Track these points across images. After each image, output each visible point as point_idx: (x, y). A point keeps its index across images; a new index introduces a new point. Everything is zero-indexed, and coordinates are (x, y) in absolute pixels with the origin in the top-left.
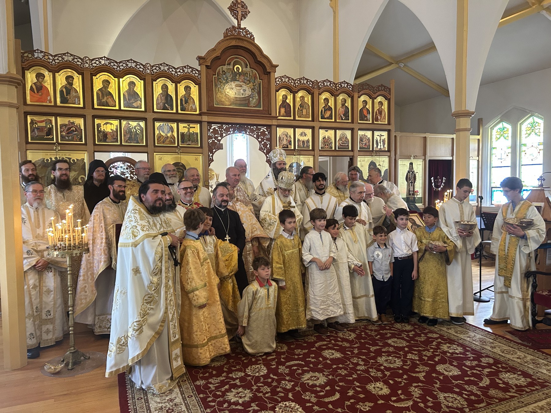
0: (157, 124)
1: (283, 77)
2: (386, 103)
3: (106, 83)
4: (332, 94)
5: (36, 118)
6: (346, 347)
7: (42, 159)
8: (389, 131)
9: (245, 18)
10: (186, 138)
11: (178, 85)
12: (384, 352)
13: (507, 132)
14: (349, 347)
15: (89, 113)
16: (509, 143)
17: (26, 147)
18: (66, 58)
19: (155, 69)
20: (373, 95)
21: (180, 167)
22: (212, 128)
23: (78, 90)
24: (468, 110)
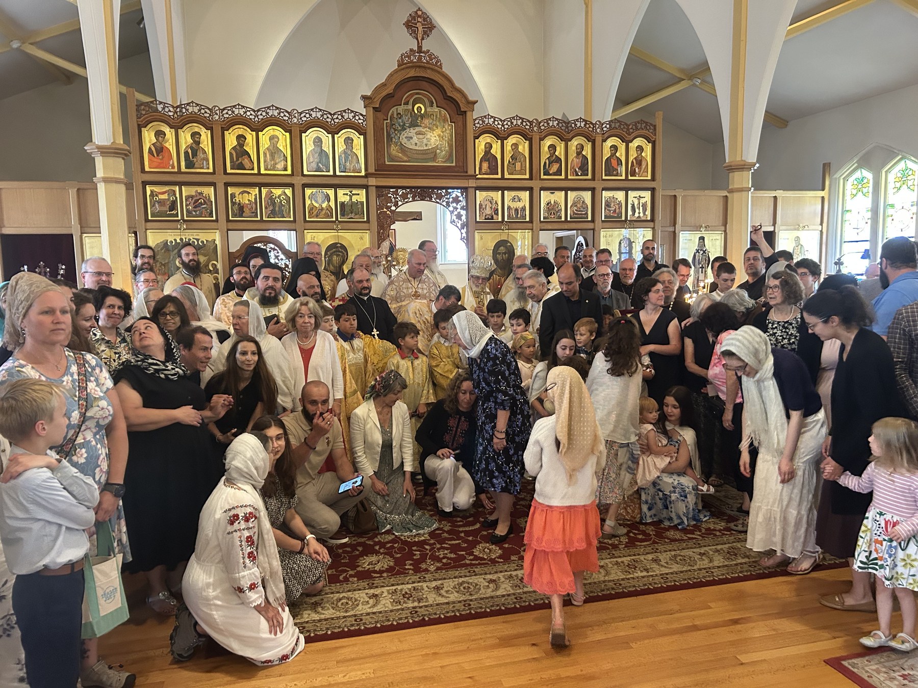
0: (308, 192)
1: (485, 117)
3: (241, 138)
4: (561, 139)
7: (165, 242)
8: (653, 190)
10: (347, 209)
11: (336, 136)
13: (868, 185)
15: (220, 180)
16: (868, 202)
17: (145, 226)
18: (191, 109)
19: (305, 116)
20: (627, 137)
21: (338, 250)
22: (382, 194)
23: (206, 149)
24: (746, 161)
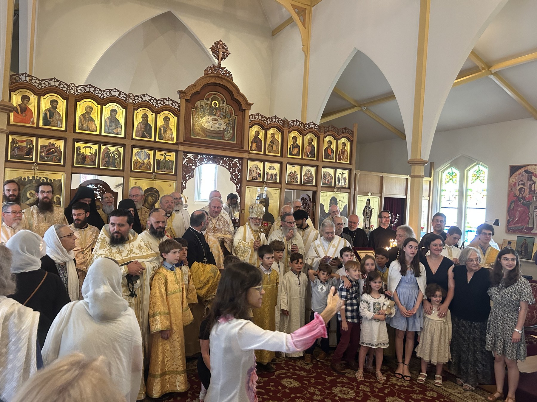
0: (135, 151)
1: (256, 114)
2: (348, 144)
3: (89, 109)
4: (300, 133)
5: (17, 138)
6: (303, 376)
7: (20, 178)
8: (350, 170)
9: (225, 58)
10: (162, 165)
11: (158, 115)
12: (339, 383)
13: (455, 177)
14: (306, 377)
15: (70, 136)
16: (457, 186)
17: (5, 165)
18: (52, 83)
19: (138, 99)
20: (337, 137)
22: (188, 157)
23: (61, 113)
24: (422, 159)
